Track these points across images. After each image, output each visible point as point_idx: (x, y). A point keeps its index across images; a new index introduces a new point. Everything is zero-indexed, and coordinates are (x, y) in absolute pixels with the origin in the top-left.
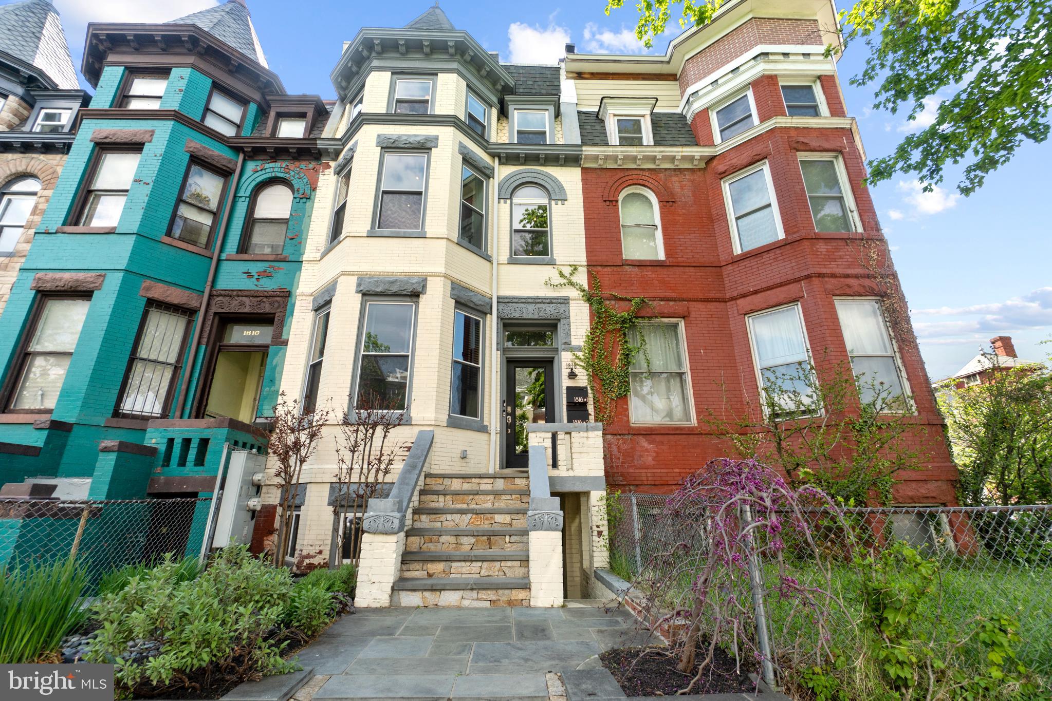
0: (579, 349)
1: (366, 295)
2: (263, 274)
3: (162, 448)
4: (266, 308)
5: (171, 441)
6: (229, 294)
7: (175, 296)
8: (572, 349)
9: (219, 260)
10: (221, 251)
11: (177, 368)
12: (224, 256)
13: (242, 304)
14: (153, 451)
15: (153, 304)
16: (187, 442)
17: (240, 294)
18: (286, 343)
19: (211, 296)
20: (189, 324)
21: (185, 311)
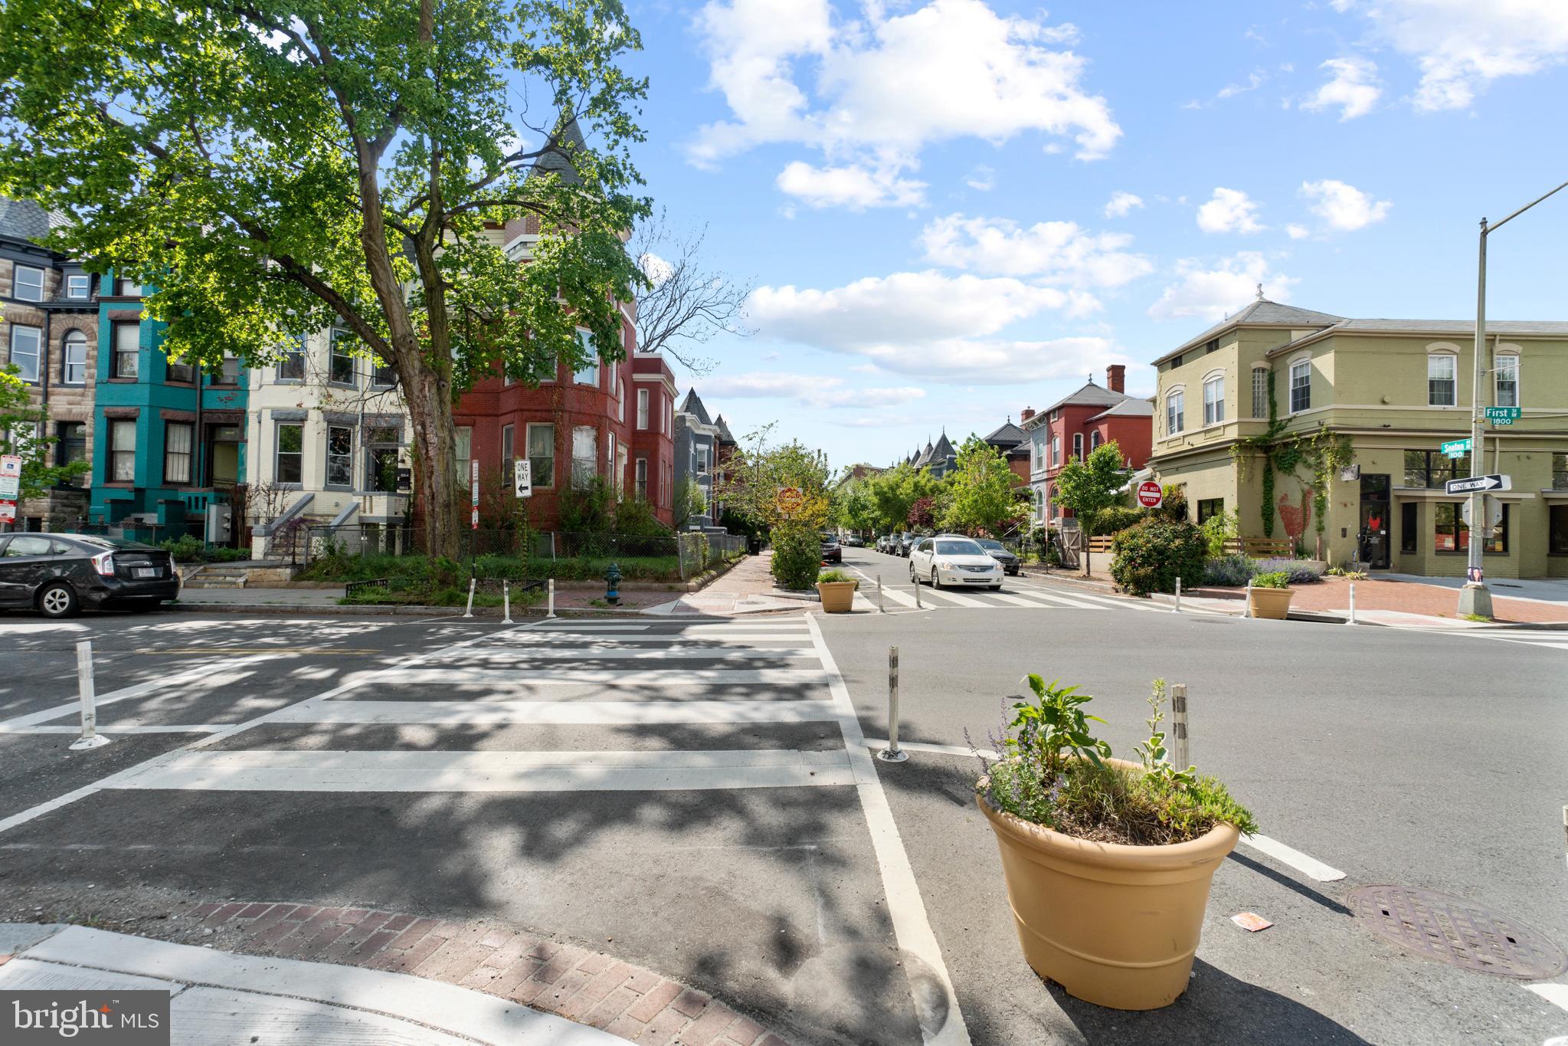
0: (409, 445)
1: (276, 420)
2: (228, 399)
3: (187, 501)
4: (233, 421)
5: (190, 498)
6: (210, 412)
7: (180, 416)
8: (404, 446)
9: (201, 390)
10: (201, 384)
11: (191, 455)
12: (204, 387)
13: (219, 418)
14: (183, 503)
15: (168, 422)
16: (197, 499)
17: (217, 411)
18: (246, 441)
19: (201, 413)
20: (193, 431)
21: (189, 423)
